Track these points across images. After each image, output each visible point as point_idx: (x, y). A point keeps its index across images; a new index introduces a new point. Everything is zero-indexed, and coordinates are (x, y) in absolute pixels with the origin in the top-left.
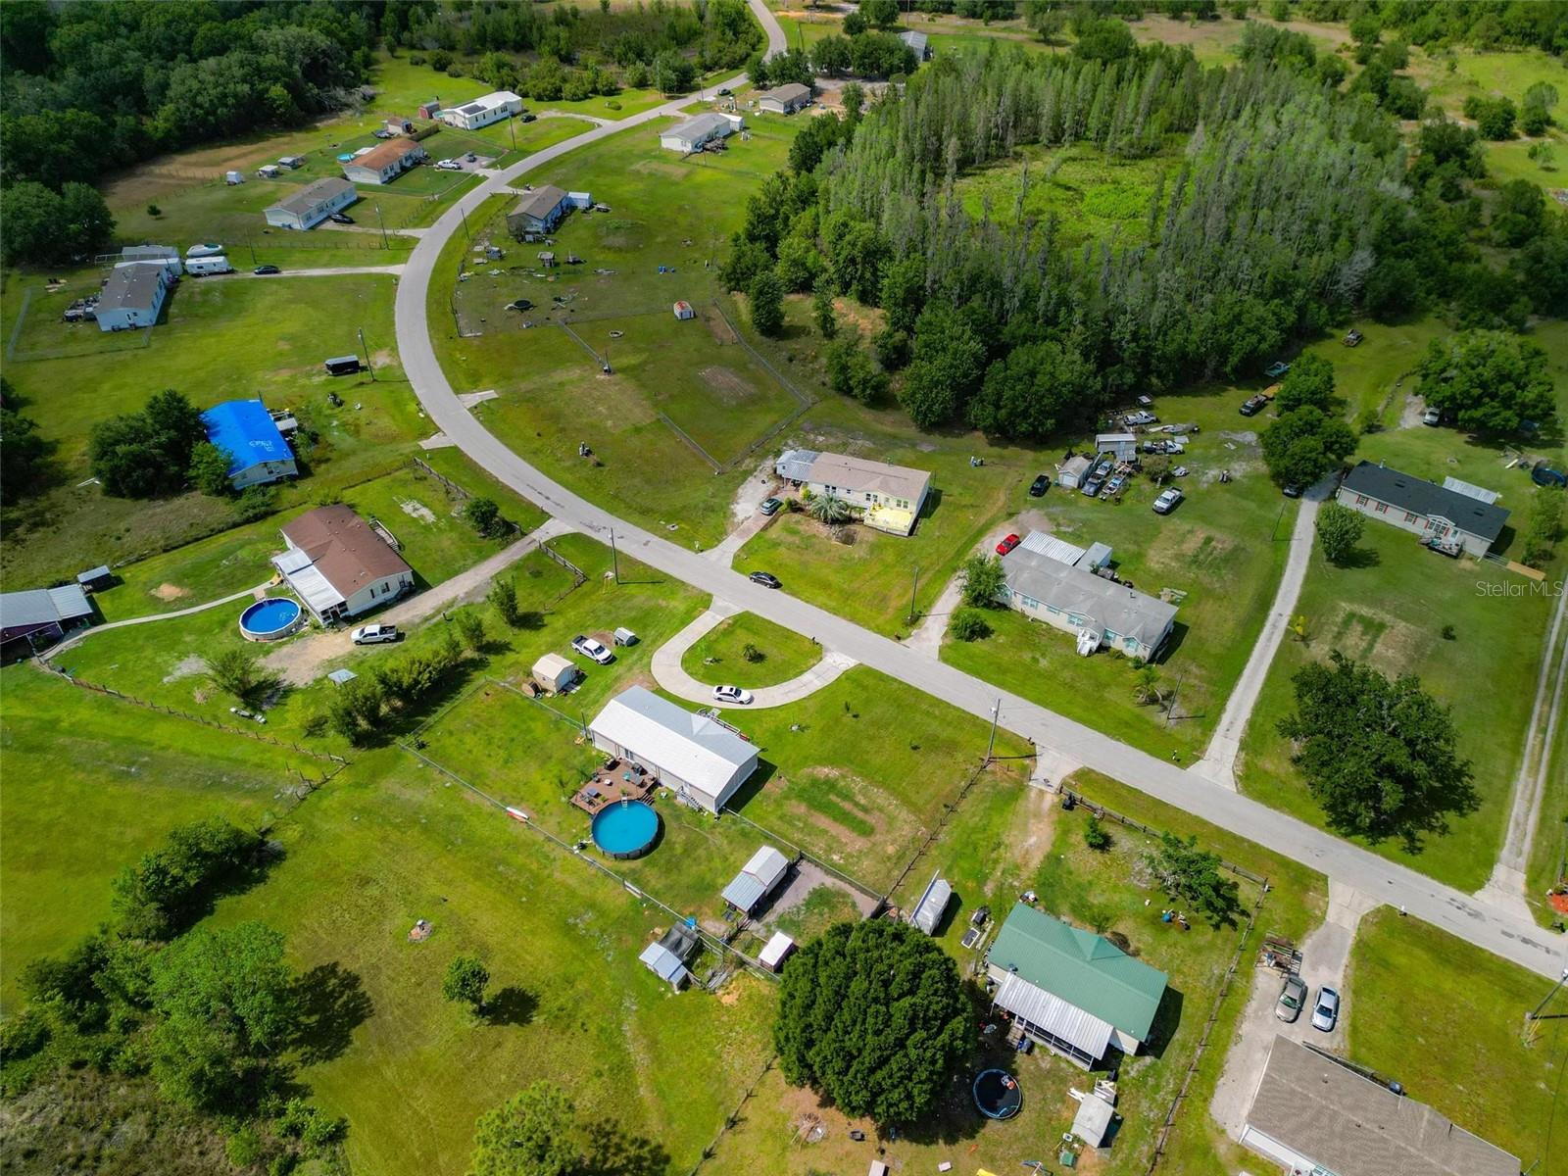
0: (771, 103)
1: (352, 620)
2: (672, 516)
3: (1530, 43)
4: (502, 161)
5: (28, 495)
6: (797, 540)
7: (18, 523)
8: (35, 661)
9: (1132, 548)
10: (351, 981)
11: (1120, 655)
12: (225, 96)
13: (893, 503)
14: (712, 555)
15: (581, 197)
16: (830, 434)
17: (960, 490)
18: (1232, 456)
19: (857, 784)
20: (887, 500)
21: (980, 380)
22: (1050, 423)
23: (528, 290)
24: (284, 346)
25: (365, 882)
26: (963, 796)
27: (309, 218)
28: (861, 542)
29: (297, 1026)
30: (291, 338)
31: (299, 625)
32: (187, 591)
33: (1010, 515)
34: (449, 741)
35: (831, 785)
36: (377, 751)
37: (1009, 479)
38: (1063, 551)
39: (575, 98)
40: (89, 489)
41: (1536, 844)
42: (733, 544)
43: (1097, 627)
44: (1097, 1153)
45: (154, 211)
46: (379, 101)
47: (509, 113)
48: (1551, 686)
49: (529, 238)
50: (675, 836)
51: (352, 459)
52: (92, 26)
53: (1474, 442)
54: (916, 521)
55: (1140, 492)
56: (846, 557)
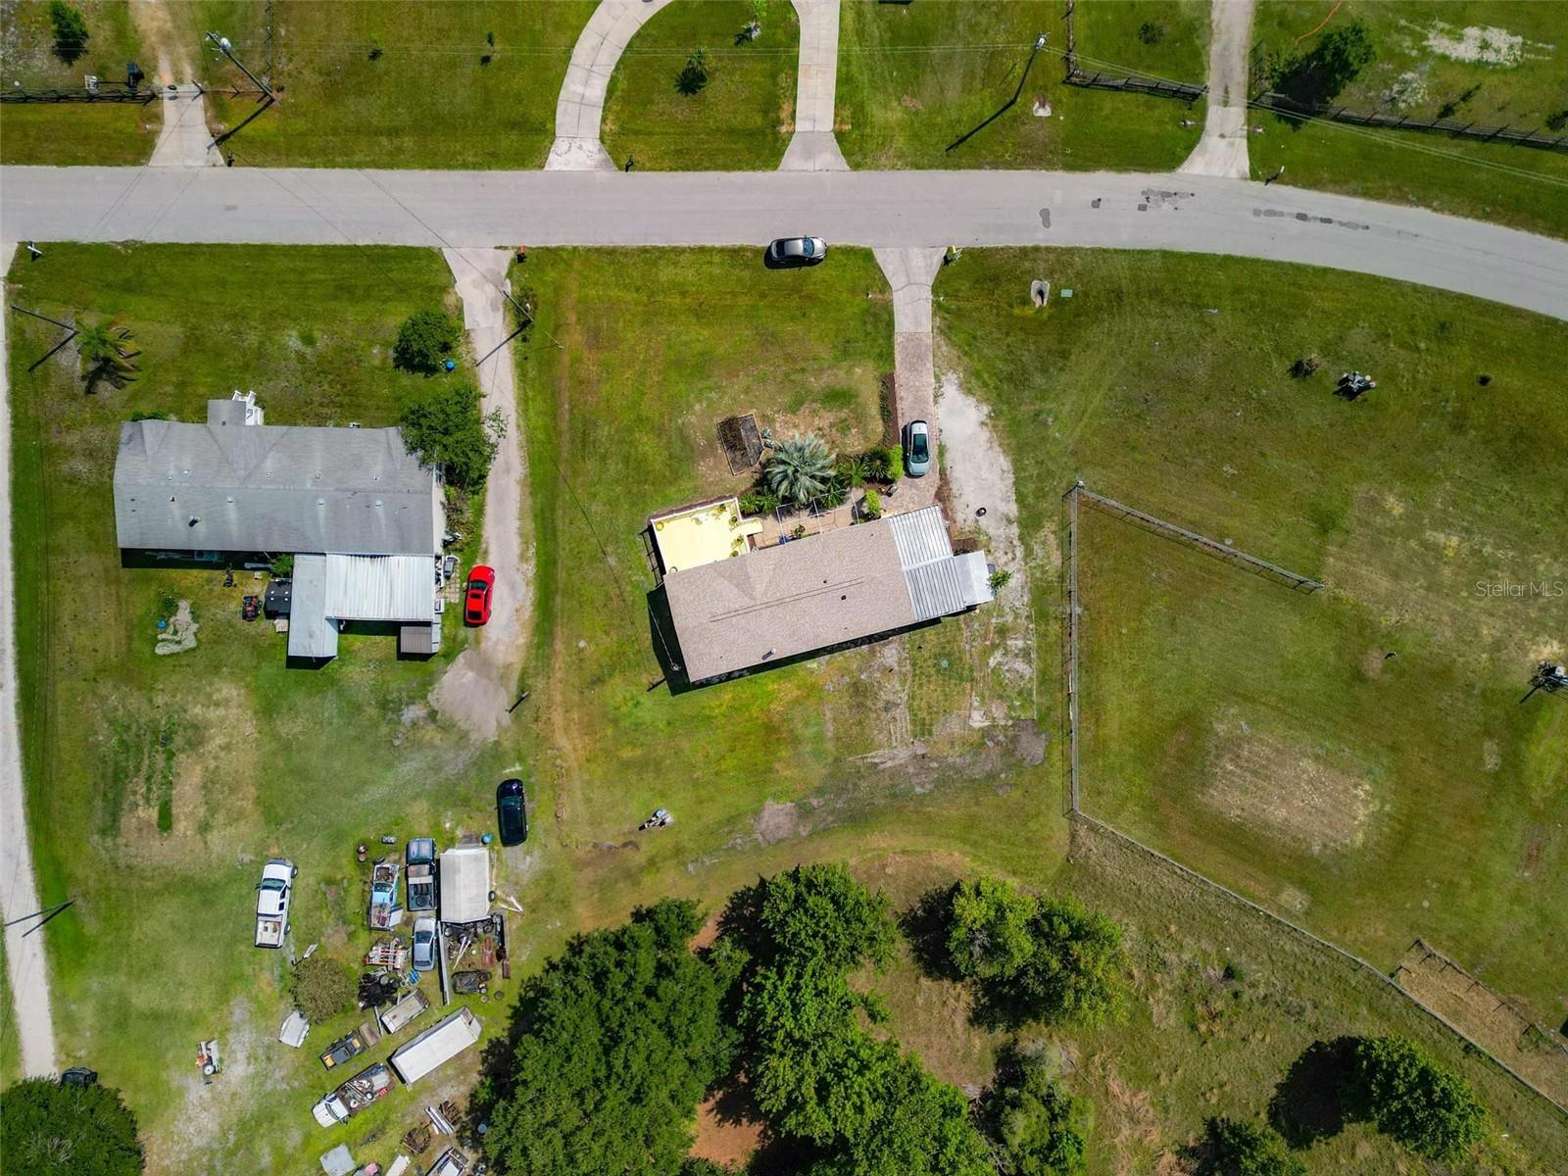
6: (816, 383)
14: (924, 264)
28: (711, 445)
42: (913, 311)
56: (713, 395)
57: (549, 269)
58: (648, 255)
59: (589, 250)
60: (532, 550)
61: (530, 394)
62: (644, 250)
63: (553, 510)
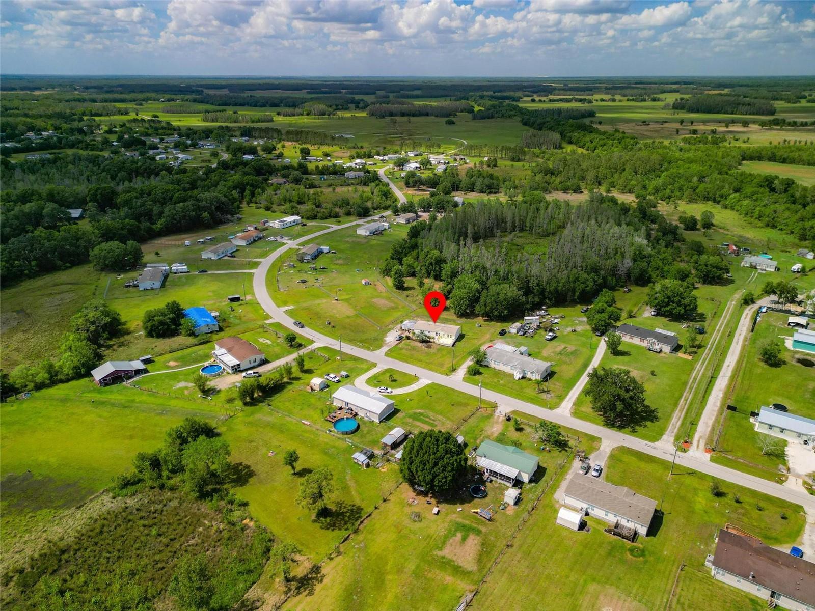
0: (401, 219)
1: (242, 371)
2: (361, 341)
3: (708, 200)
4: (293, 237)
5: (116, 338)
6: (409, 347)
7: (114, 345)
8: (124, 383)
9: (537, 350)
10: (248, 467)
11: (530, 380)
12: (185, 216)
13: (446, 336)
14: (377, 352)
15: (325, 248)
17: (472, 334)
18: (577, 324)
19: (431, 414)
20: (444, 335)
21: (479, 298)
22: (506, 312)
23: (305, 277)
24: (210, 294)
25: (251, 442)
26: (470, 417)
27: (218, 255)
28: (433, 348)
29: (229, 478)
30: (214, 292)
31: (222, 373)
32: (179, 363)
33: (491, 340)
34: (279, 404)
35: (421, 414)
36: (253, 407)
37: (491, 331)
38: (509, 348)
39: (322, 219)
40: (140, 336)
41: (679, 430)
42: (385, 349)
43: (521, 368)
44: (513, 507)
45: (157, 254)
46: (243, 220)
47: (295, 223)
48: (691, 388)
49: (305, 261)
50: (364, 429)
51: (239, 326)
52: (134, 194)
53: (670, 321)
54: (455, 343)
55: (541, 335)
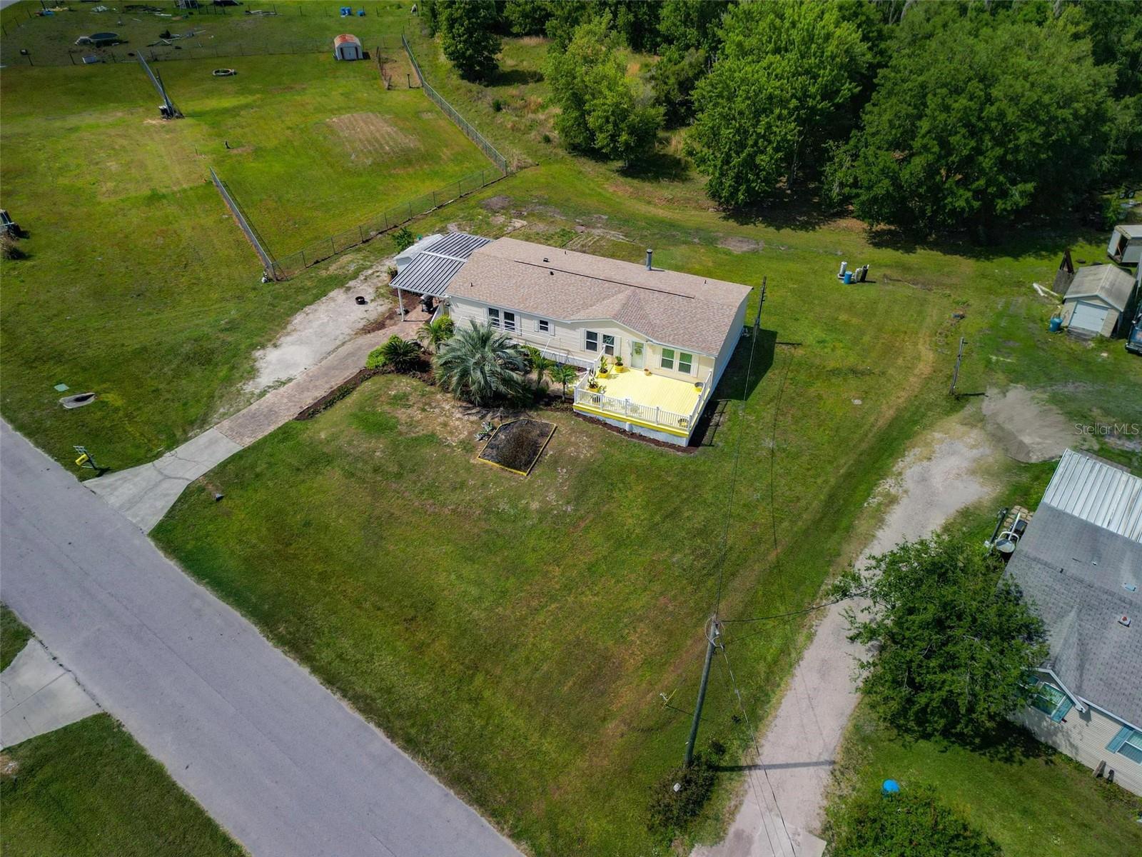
6: (379, 447)
13: (653, 357)
16: (541, 217)
17: (818, 333)
20: (638, 349)
28: (555, 462)
33: (959, 399)
37: (932, 314)
42: (202, 454)
54: (710, 407)
56: (503, 505)
57: (593, 839)
58: (413, 731)
59: (496, 815)
60: (874, 501)
61: (762, 668)
62: (410, 744)
63: (817, 523)
